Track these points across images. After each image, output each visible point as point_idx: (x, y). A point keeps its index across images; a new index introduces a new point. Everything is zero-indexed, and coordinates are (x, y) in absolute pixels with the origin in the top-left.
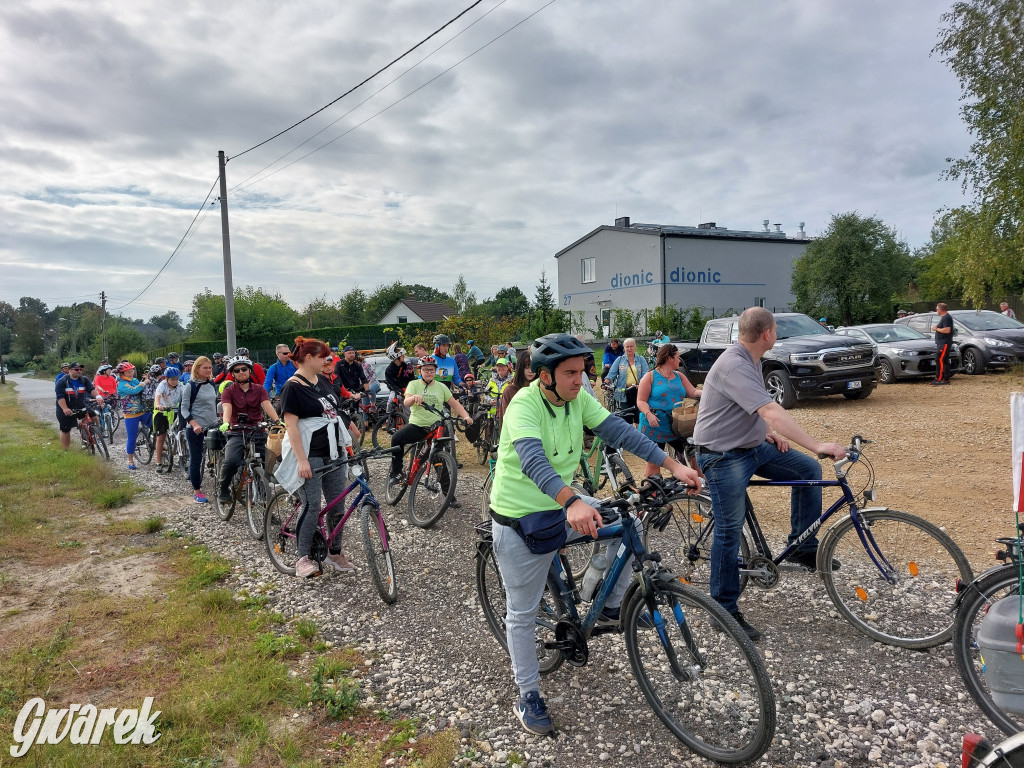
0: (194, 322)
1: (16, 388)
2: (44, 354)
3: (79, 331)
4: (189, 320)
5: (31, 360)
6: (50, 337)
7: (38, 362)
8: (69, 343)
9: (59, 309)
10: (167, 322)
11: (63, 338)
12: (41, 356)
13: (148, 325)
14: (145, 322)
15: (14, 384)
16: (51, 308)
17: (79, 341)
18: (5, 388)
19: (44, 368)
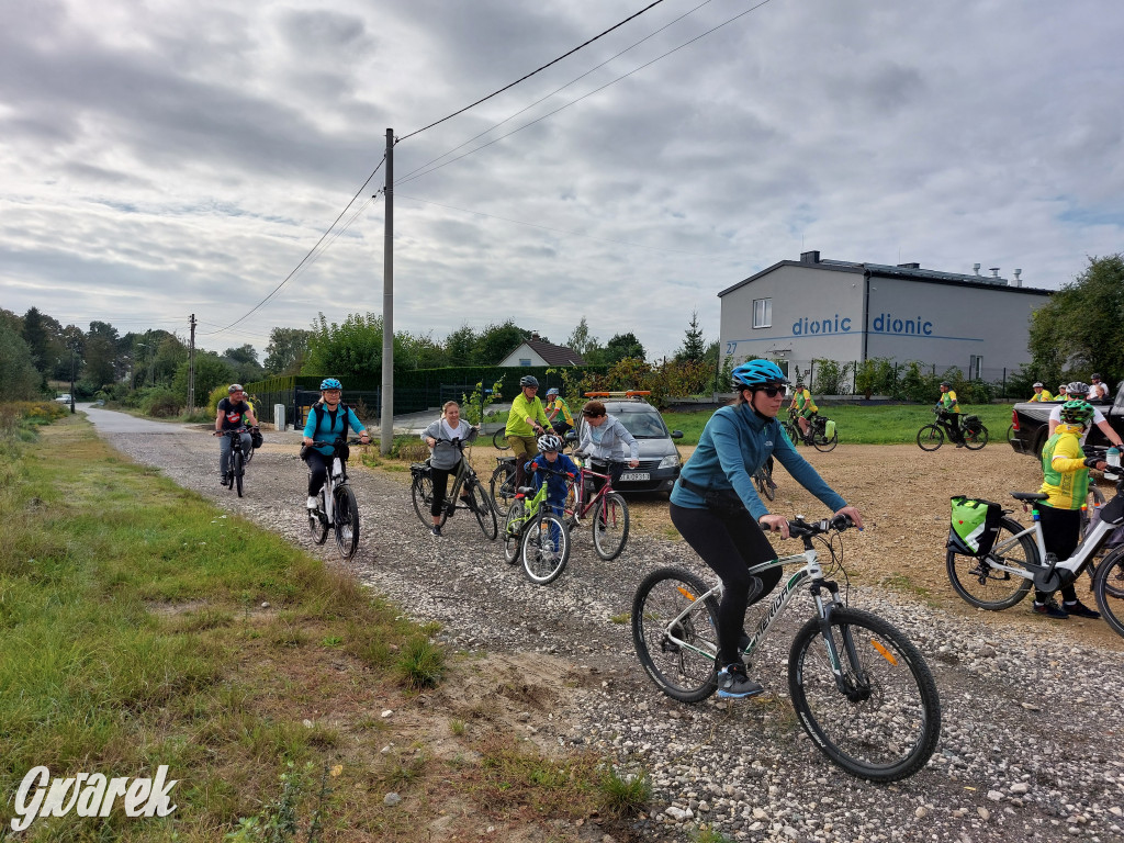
0: (272, 358)
1: (87, 418)
2: (114, 383)
3: (156, 359)
4: (267, 355)
5: (100, 389)
6: (121, 365)
7: (108, 391)
8: (144, 372)
9: (130, 337)
10: (243, 356)
11: (139, 366)
12: (111, 385)
13: (222, 357)
14: (220, 354)
15: (85, 415)
16: (122, 333)
17: (155, 370)
18: (76, 418)
19: (114, 399)
